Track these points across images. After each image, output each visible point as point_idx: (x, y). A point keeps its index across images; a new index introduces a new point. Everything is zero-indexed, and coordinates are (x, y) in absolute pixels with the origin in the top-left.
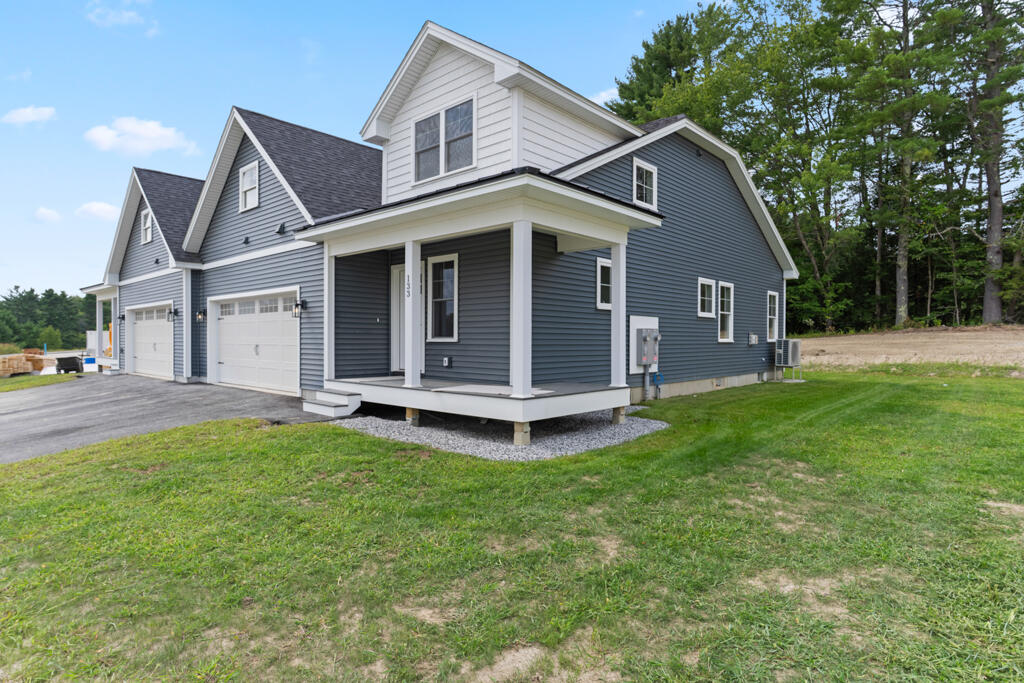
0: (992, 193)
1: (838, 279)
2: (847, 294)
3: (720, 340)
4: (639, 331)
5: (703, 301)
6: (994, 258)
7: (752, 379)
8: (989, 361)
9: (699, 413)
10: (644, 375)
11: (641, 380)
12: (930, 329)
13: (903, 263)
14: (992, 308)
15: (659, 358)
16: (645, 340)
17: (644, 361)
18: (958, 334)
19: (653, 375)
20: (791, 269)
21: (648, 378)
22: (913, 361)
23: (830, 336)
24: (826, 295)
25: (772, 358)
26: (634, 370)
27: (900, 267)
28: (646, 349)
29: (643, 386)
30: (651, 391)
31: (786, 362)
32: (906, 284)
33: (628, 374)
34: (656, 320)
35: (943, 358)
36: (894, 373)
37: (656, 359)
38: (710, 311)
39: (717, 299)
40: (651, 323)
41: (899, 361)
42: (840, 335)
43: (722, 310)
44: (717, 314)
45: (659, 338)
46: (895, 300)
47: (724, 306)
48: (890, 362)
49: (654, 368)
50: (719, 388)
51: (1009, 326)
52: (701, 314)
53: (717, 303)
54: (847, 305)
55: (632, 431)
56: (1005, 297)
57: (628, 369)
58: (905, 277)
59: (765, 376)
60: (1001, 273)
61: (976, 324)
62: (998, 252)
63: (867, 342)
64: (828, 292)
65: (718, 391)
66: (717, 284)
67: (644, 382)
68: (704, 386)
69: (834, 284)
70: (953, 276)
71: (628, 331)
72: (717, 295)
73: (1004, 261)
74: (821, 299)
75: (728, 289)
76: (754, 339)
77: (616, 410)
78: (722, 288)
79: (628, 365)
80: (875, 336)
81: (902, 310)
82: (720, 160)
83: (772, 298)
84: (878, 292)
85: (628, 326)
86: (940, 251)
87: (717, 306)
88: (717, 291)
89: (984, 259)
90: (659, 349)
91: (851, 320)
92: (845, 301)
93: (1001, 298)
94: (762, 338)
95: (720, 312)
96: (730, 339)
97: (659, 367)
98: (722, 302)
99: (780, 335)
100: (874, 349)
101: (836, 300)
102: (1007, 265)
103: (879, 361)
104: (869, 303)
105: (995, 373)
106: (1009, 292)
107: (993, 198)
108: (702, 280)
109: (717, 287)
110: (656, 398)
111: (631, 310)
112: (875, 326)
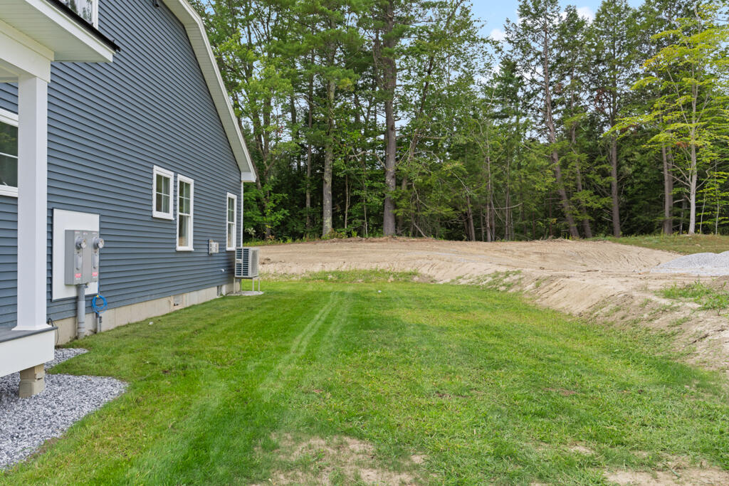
0: (389, 126)
1: (277, 189)
2: (283, 204)
3: (179, 248)
4: (69, 234)
5: (159, 197)
6: (390, 181)
7: (210, 294)
8: (398, 267)
9: (166, 356)
10: (76, 299)
11: (72, 307)
12: (349, 239)
13: (328, 179)
14: (389, 223)
15: (100, 273)
16: (79, 247)
17: (77, 280)
18: (371, 244)
19: (91, 298)
20: (250, 171)
21: (82, 304)
22: (344, 268)
23: (271, 244)
24: (266, 204)
25: (231, 269)
26: (60, 292)
27: (326, 183)
28: (80, 260)
29: (76, 316)
30: (87, 322)
31: (246, 273)
32: (331, 199)
33: (50, 300)
34: (96, 218)
35: (365, 266)
36: (331, 281)
37: (96, 274)
38: (167, 211)
39: (175, 196)
40: (88, 223)
41: (333, 269)
42: (280, 244)
43: (181, 211)
44: (175, 215)
45: (101, 245)
46: (322, 213)
47: (183, 204)
48: (327, 269)
49: (93, 289)
50: (177, 308)
51: (401, 238)
52: (156, 214)
53: (175, 201)
54: (284, 215)
55: (59, 409)
56: (398, 214)
57: (50, 293)
58: (330, 193)
59: (224, 290)
60: (396, 195)
61: (380, 237)
62: (393, 177)
63: (304, 250)
64: (268, 201)
65: (176, 312)
66: (176, 177)
67: (76, 310)
68: (159, 307)
69: (273, 194)
70: (364, 193)
71: (51, 233)
72: (175, 191)
73: (396, 185)
74: (262, 208)
75: (188, 185)
76: (214, 247)
77: (27, 374)
78: (181, 183)
79: (50, 285)
80: (309, 245)
81: (328, 222)
82: (180, 23)
83: (231, 200)
84: (308, 205)
85: (51, 225)
86: (356, 171)
87: (175, 205)
88: (175, 186)
89: (384, 182)
90: (101, 260)
91: (287, 229)
92: (283, 211)
93: (395, 214)
94: (222, 246)
95: (178, 213)
96: (190, 247)
97: (100, 286)
98: (181, 200)
99: (238, 244)
100: (311, 257)
101: (275, 210)
102: (398, 188)
103: (317, 269)
104: (301, 214)
105: (403, 279)
106: (401, 210)
107: (390, 131)
108: (157, 170)
109: (175, 182)
110: (95, 332)
111: (56, 201)
112: (308, 235)
